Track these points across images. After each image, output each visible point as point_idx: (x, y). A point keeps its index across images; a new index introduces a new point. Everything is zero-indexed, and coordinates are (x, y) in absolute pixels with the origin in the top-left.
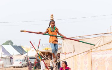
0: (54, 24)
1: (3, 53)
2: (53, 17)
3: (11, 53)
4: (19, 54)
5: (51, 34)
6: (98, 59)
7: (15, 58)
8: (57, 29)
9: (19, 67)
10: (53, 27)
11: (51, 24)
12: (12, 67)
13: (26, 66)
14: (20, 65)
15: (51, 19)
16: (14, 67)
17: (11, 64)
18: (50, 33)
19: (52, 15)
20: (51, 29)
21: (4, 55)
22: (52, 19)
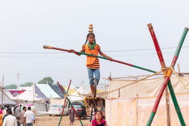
0: (93, 38)
1: (37, 95)
2: (92, 28)
3: (48, 96)
4: (59, 97)
5: (89, 53)
6: (144, 109)
7: (53, 102)
8: (98, 46)
9: (57, 115)
10: (91, 43)
11: (89, 38)
12: (48, 114)
13: (67, 115)
14: (58, 113)
15: (89, 32)
16: (51, 115)
17: (47, 111)
18: (87, 52)
19: (92, 25)
20: (90, 46)
21: (37, 97)
22: (90, 30)
